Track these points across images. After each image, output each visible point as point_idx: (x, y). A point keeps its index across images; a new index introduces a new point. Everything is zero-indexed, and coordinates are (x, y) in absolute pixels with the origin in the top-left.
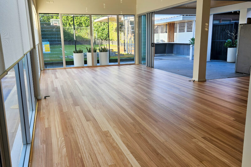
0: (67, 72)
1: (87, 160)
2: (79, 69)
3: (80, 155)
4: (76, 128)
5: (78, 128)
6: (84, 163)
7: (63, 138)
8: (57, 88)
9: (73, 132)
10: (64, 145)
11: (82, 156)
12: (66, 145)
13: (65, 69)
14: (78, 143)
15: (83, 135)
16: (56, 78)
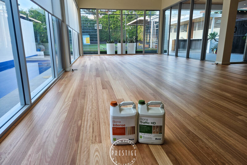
0: (100, 57)
1: (86, 130)
2: (110, 56)
3: (80, 122)
4: (89, 94)
5: (91, 95)
6: (81, 133)
7: (70, 103)
8: (87, 65)
9: (84, 98)
10: (67, 109)
11: (82, 125)
12: (69, 110)
13: (99, 55)
14: (85, 109)
15: (93, 101)
16: (90, 60)
